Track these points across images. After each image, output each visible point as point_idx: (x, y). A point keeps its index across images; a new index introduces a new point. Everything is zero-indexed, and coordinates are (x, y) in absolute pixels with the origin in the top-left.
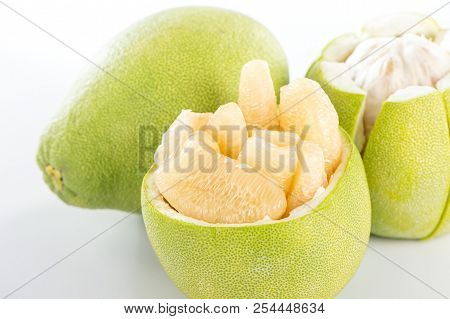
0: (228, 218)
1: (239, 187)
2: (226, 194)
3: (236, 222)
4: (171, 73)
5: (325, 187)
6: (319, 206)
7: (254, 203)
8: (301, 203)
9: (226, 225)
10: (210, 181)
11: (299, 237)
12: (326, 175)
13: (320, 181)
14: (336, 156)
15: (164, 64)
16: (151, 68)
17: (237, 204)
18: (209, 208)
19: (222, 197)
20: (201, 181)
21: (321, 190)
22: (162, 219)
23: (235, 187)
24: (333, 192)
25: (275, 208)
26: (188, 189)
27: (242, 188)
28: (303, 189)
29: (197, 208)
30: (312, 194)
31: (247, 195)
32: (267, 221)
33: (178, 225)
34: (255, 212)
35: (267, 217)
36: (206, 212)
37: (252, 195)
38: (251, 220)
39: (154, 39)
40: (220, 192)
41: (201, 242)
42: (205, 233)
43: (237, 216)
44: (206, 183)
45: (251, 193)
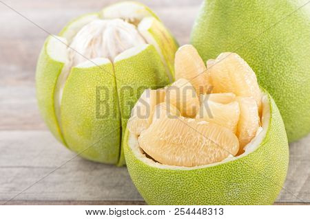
1: (204, 138)
2: (196, 144)
3: (209, 163)
7: (218, 147)
10: (181, 137)
17: (206, 150)
18: (186, 157)
20: (174, 138)
21: (260, 129)
23: (201, 138)
24: (269, 129)
27: (207, 138)
28: (248, 131)
29: (177, 158)
30: (255, 133)
31: (212, 142)
32: (231, 158)
33: (168, 173)
34: (220, 153)
35: (231, 156)
36: (184, 160)
40: (191, 144)
41: (188, 182)
42: (190, 175)
43: (208, 158)
44: (178, 139)
45: (214, 140)
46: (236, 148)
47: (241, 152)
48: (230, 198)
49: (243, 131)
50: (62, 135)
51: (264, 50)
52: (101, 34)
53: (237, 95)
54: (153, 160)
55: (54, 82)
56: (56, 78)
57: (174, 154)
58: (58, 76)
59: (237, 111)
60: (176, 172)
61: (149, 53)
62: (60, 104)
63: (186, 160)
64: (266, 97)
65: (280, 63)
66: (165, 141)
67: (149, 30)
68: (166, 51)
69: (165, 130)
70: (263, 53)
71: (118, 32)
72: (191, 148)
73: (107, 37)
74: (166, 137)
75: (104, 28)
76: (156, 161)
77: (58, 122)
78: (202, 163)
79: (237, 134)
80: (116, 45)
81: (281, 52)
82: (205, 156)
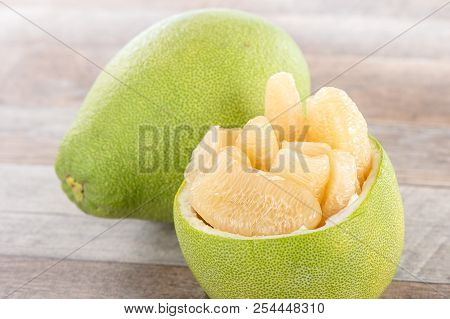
0: (264, 230)
1: (273, 199)
2: (261, 206)
3: (273, 234)
4: (196, 90)
5: (359, 194)
6: (354, 213)
7: (289, 214)
8: (336, 211)
9: (264, 238)
10: (243, 195)
11: (336, 245)
12: (358, 183)
13: (353, 188)
14: (366, 163)
15: (189, 81)
16: (177, 84)
17: (272, 217)
18: (244, 221)
19: (256, 211)
20: (235, 195)
21: (355, 197)
22: (197, 235)
23: (269, 199)
24: (367, 199)
25: (310, 218)
26: (221, 204)
27: (277, 200)
28: (337, 198)
29: (233, 223)
30: (346, 202)
31: (282, 206)
32: (303, 230)
33: (215, 240)
34: (291, 223)
35: (303, 227)
36: (241, 226)
37: (287, 207)
38: (287, 231)
39: (178, 53)
40: (255, 205)
41: (239, 256)
42: (243, 246)
43: (273, 228)
44: (240, 197)
45: (286, 204)
49: (330, 197)
53: (333, 147)
54: (204, 222)
57: (229, 216)
59: (325, 168)
60: (224, 241)
63: (244, 226)
66: (221, 197)
69: (224, 184)
72: (253, 211)
74: (224, 193)
76: (207, 224)
82: (270, 224)
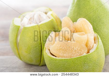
1: (74, 47)
2: (72, 50)
7: (80, 51)
17: (75, 52)
18: (68, 54)
19: (71, 51)
20: (63, 48)
21: (95, 45)
29: (65, 55)
30: (93, 46)
31: (77, 49)
32: (85, 54)
33: (62, 60)
34: (81, 53)
35: (85, 53)
36: (67, 55)
37: (79, 49)
40: (70, 49)
41: (69, 63)
42: (70, 60)
43: (76, 55)
44: (65, 48)
45: (78, 48)
46: (86, 51)
47: (88, 52)
48: (85, 69)
50: (19, 54)
51: (94, 20)
52: (34, 16)
54: (56, 56)
55: (16, 33)
56: (17, 32)
58: (18, 31)
59: (86, 38)
60: (64, 60)
61: (52, 21)
62: (19, 41)
63: (68, 55)
64: (96, 35)
65: (100, 25)
66: (60, 49)
67: (51, 15)
68: (58, 22)
69: (59, 45)
70: (94, 21)
71: (40, 15)
72: (70, 51)
73: (36, 17)
74: (60, 48)
75: (35, 14)
77: (18, 49)
78: (74, 56)
79: (87, 46)
80: (39, 19)
81: (100, 21)
82: (75, 54)
